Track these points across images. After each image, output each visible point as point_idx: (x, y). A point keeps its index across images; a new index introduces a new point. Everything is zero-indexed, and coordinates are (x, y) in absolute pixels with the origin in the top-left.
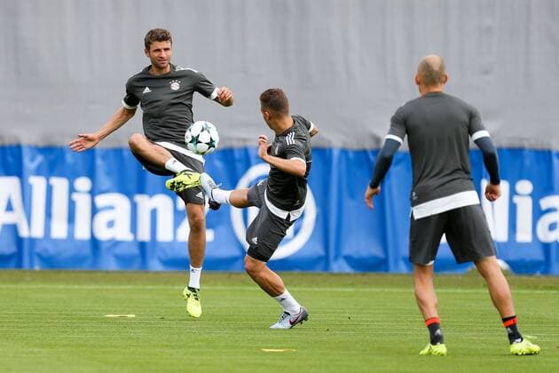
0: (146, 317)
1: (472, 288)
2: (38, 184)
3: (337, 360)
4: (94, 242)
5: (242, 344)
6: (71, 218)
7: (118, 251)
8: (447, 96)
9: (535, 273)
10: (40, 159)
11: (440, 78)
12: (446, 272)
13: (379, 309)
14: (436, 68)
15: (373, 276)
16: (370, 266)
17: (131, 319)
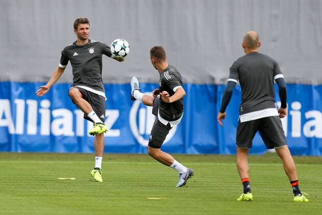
0: (82, 180)
1: (267, 163)
2: (20, 103)
3: (190, 204)
4: (52, 137)
5: (136, 195)
6: (39, 123)
7: (66, 142)
8: (260, 54)
9: (302, 154)
10: (21, 89)
11: (256, 45)
12: (252, 154)
13: (213, 175)
14: (254, 39)
15: (210, 156)
16: (209, 151)
17: (72, 180)
